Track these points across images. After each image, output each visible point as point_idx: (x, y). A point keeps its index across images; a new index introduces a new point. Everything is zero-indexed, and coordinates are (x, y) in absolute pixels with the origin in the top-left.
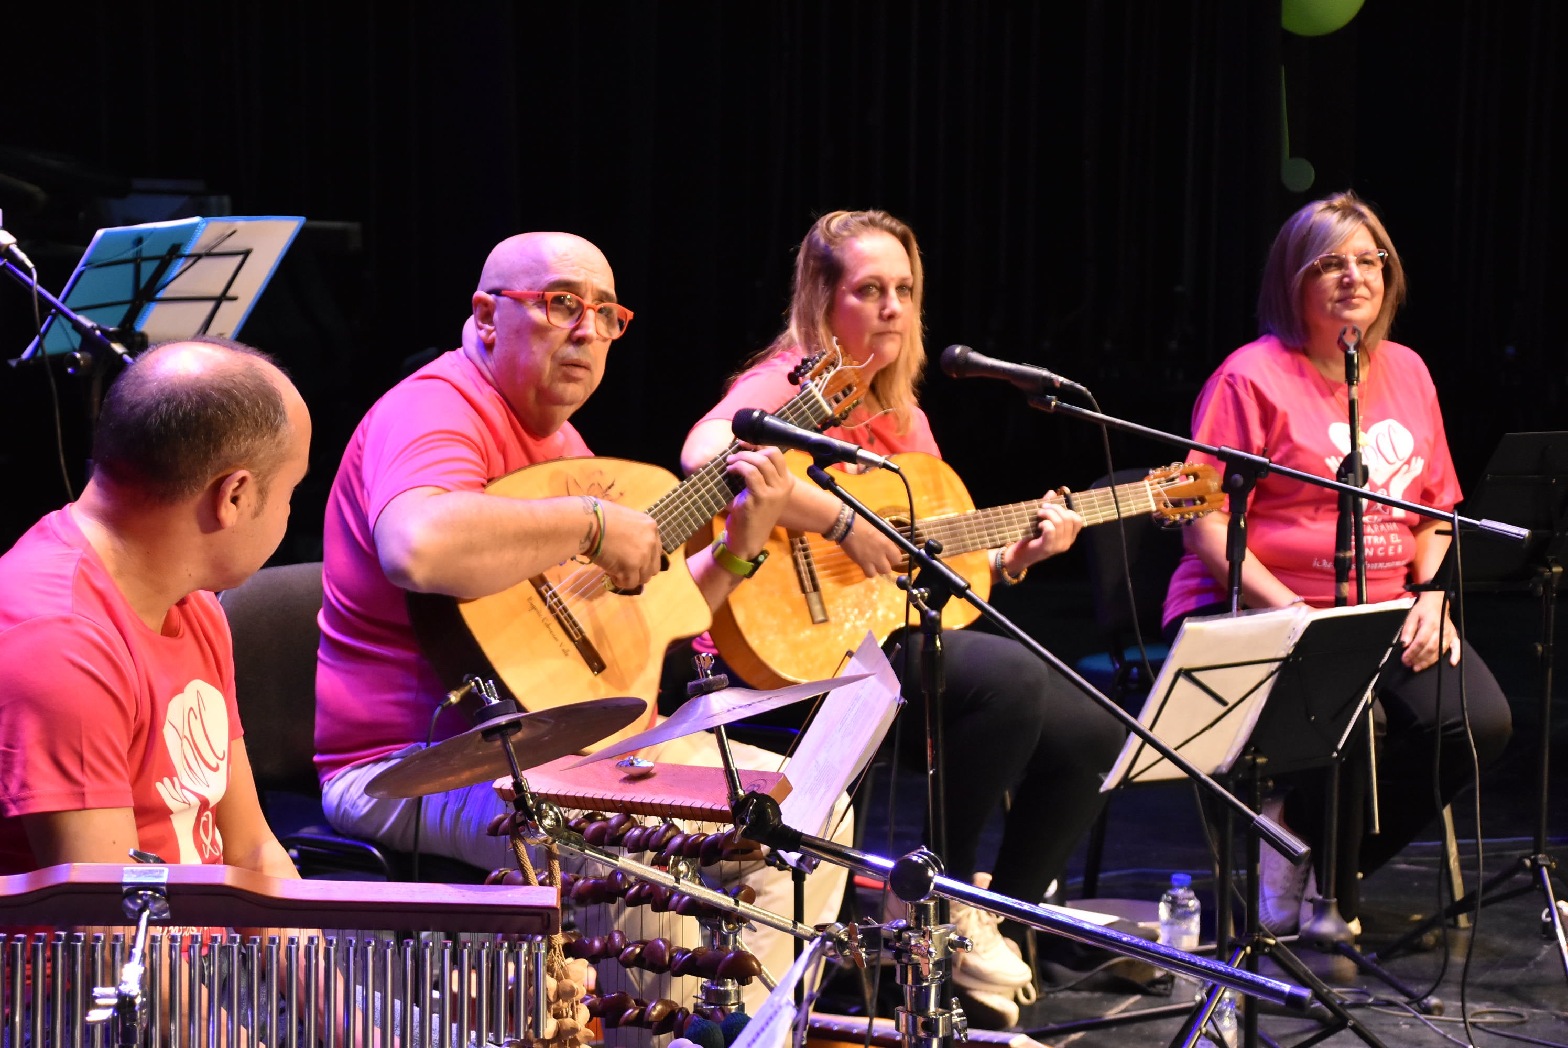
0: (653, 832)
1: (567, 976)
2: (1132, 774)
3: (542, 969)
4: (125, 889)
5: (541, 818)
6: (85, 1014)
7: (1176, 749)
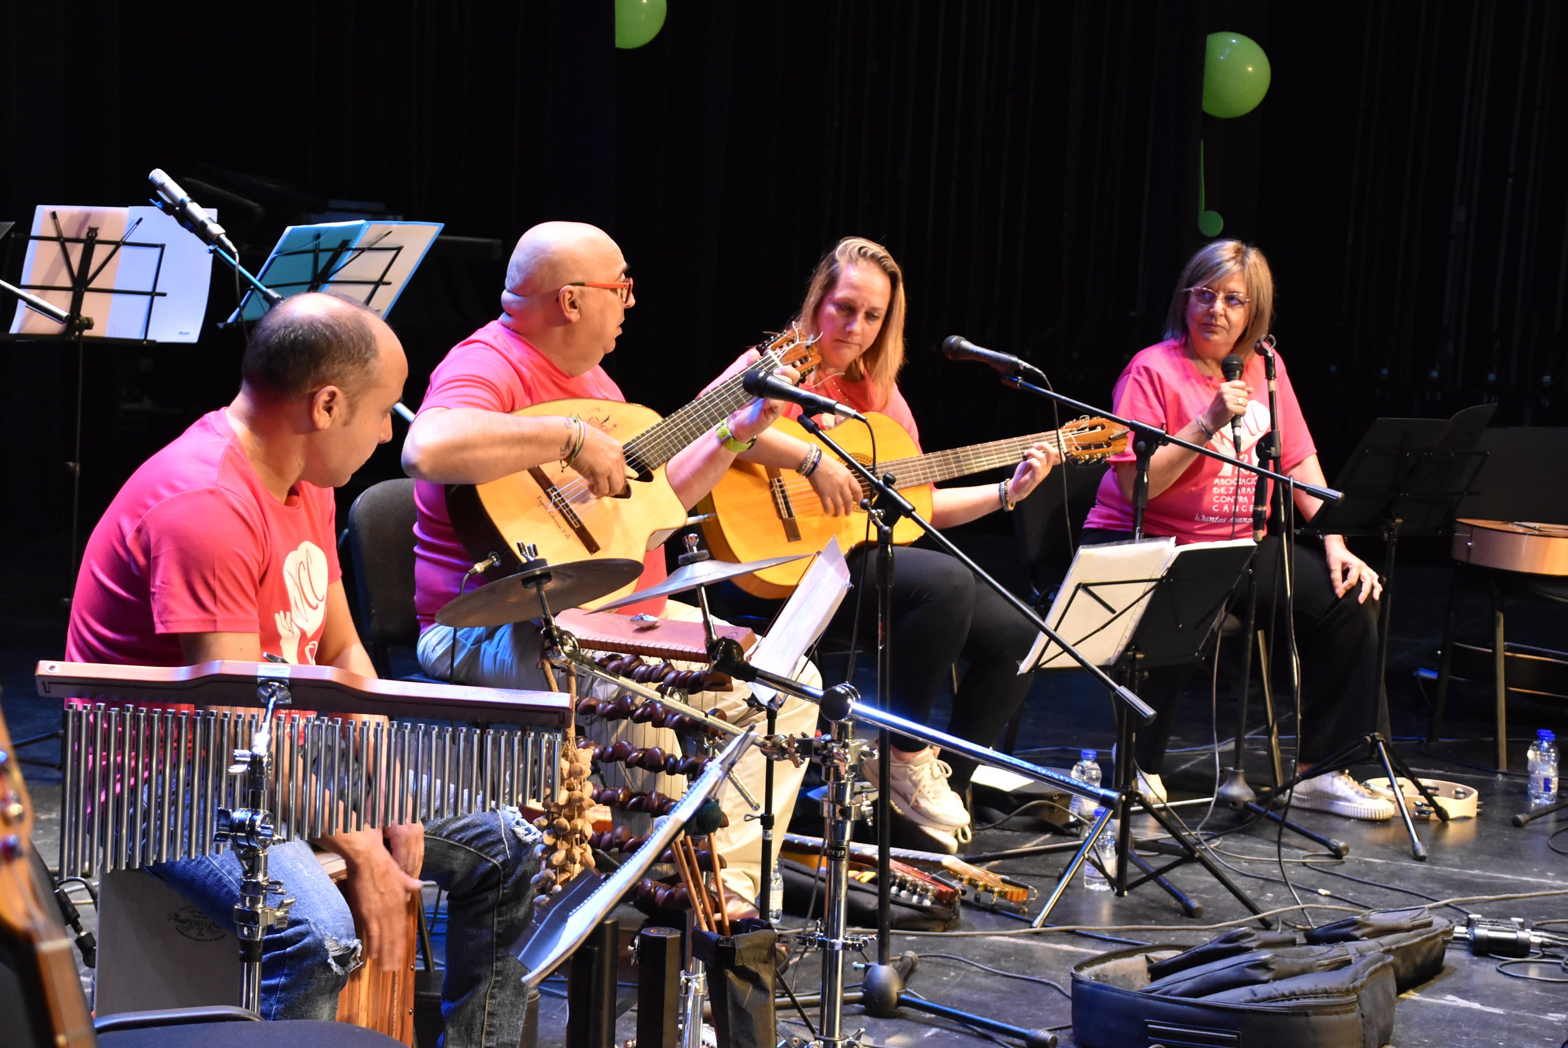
0: (654, 669)
1: (577, 761)
2: (1041, 662)
3: (558, 754)
4: (259, 680)
5: (563, 645)
6: (228, 767)
7: (1074, 645)
